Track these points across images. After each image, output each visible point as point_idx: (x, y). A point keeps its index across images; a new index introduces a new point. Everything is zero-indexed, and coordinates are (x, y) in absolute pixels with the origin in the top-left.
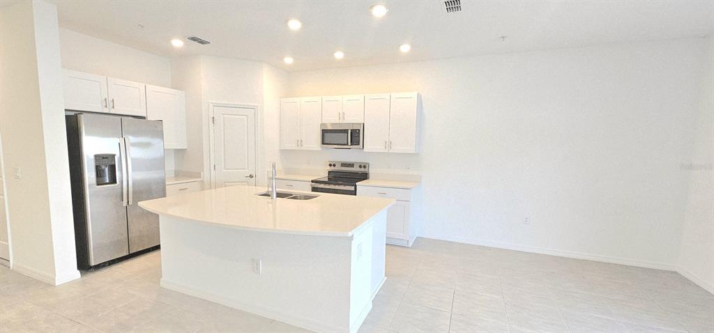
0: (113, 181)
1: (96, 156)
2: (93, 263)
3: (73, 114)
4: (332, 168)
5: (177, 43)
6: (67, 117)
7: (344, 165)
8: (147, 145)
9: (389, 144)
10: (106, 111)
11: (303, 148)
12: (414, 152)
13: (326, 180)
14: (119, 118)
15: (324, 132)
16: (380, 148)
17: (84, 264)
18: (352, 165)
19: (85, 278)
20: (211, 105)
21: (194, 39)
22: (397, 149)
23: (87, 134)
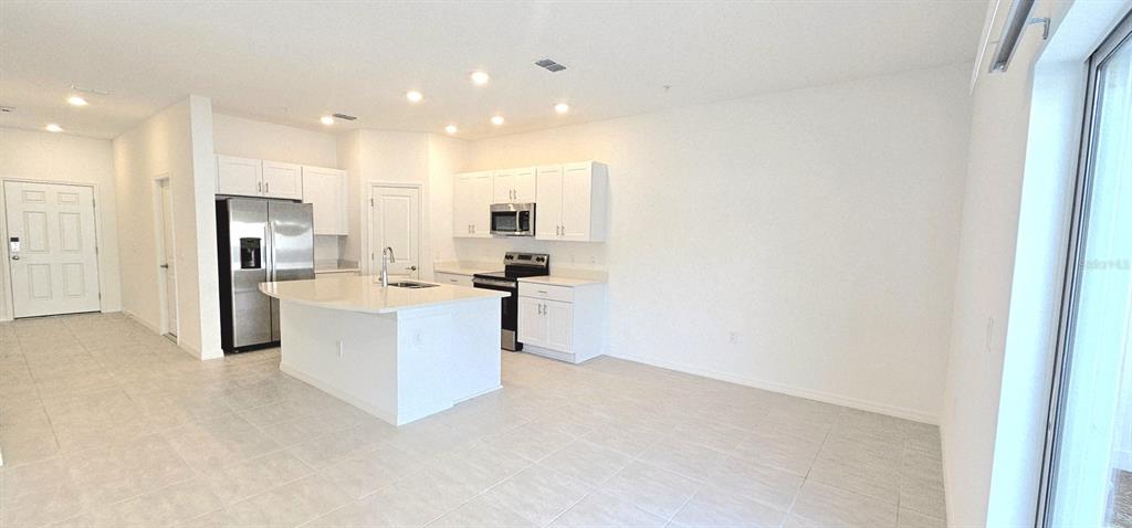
0: (258, 265)
1: (242, 240)
2: (236, 346)
3: (224, 198)
4: (510, 262)
5: (328, 121)
6: (217, 202)
7: (522, 257)
8: (295, 231)
9: (561, 230)
10: (260, 195)
11: (475, 236)
12: (588, 240)
13: (503, 275)
14: (266, 202)
15: (495, 215)
16: (552, 236)
17: (228, 346)
18: (527, 257)
19: (228, 358)
20: (370, 186)
21: (341, 116)
22: (569, 236)
23: (234, 220)
